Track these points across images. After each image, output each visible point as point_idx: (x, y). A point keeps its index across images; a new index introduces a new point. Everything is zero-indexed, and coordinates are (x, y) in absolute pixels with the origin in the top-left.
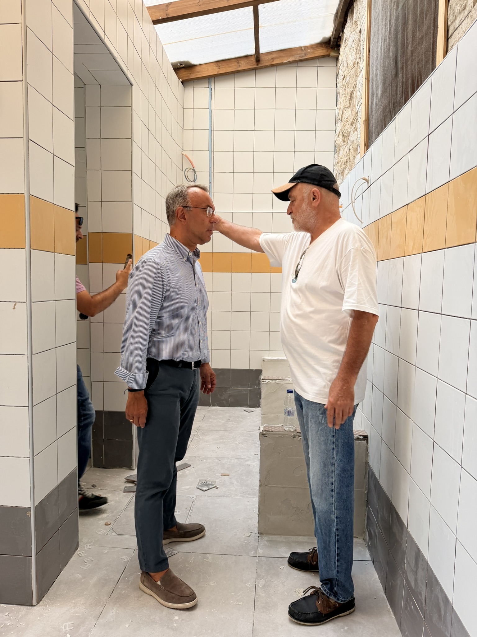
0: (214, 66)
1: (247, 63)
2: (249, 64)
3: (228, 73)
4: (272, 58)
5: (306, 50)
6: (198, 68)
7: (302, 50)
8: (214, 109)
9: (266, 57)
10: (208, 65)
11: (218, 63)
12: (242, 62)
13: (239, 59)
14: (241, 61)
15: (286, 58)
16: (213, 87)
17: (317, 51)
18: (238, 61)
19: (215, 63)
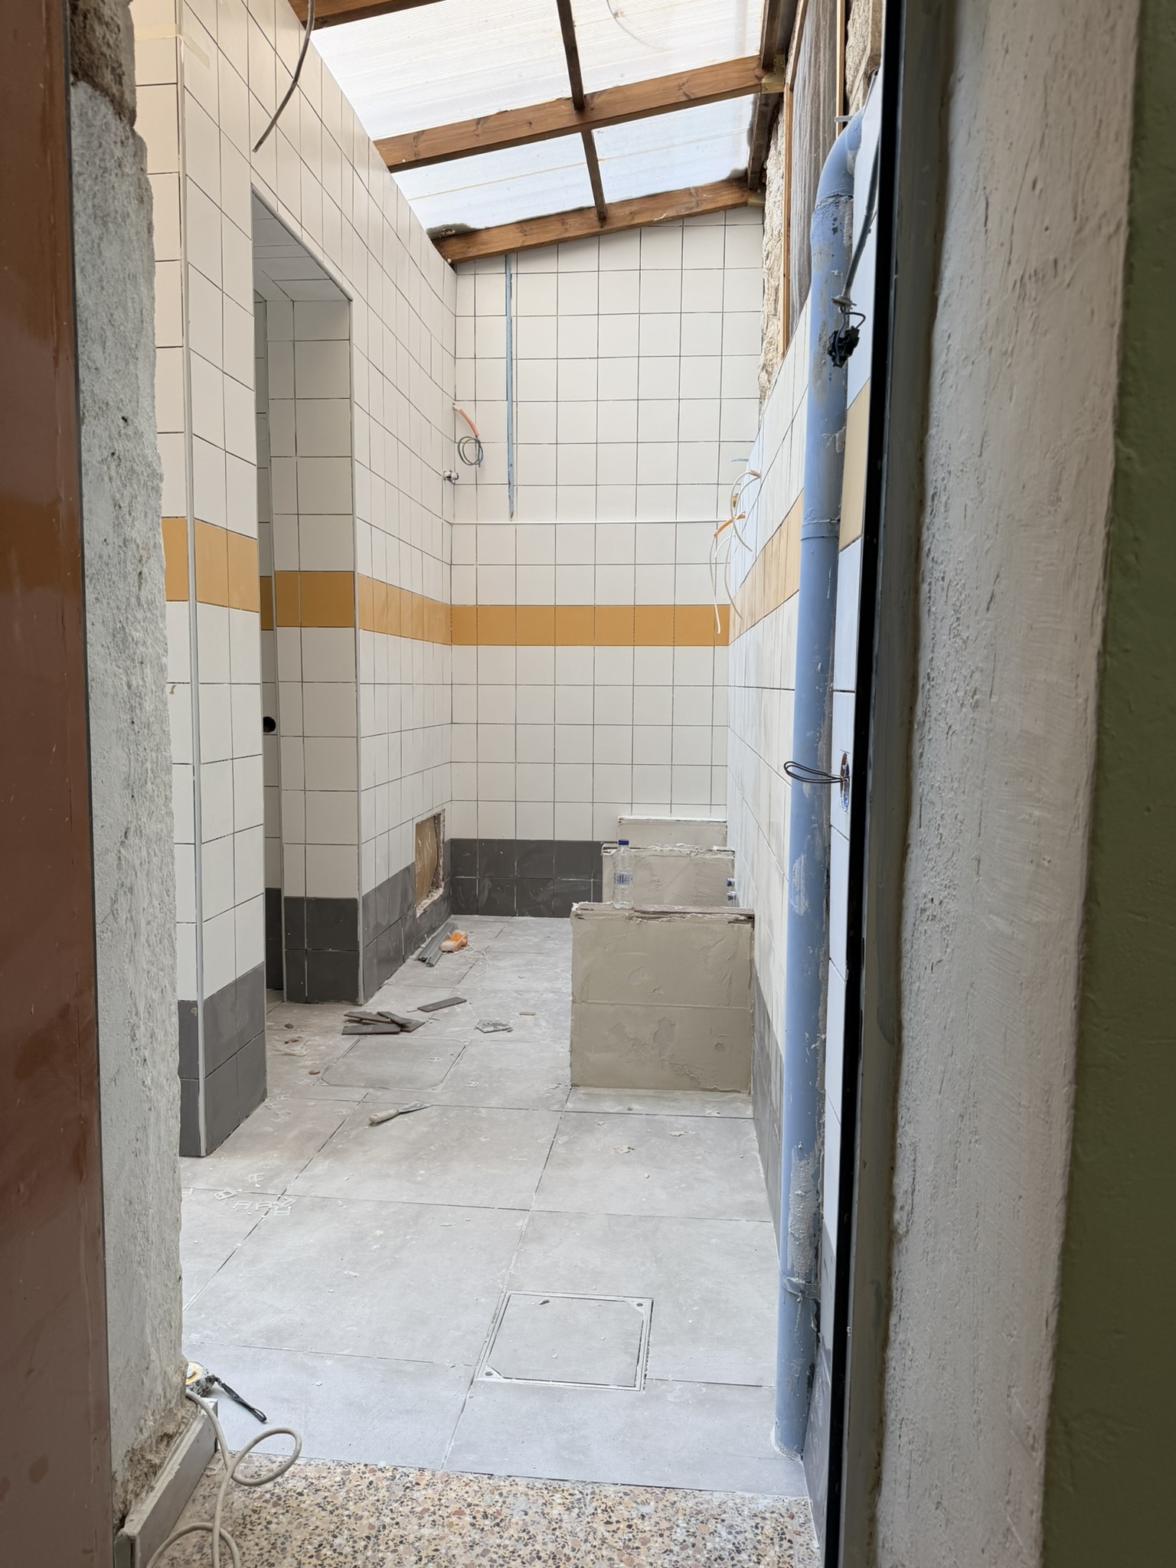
0: (516, 230)
1: (581, 224)
2: (585, 225)
3: (543, 243)
4: (631, 213)
5: (699, 195)
6: (484, 236)
7: (691, 194)
8: (517, 316)
9: (619, 210)
10: (503, 229)
11: (523, 224)
12: (572, 221)
13: (564, 217)
14: (570, 220)
15: (660, 212)
16: (513, 271)
17: (722, 196)
18: (563, 220)
19: (518, 225)
